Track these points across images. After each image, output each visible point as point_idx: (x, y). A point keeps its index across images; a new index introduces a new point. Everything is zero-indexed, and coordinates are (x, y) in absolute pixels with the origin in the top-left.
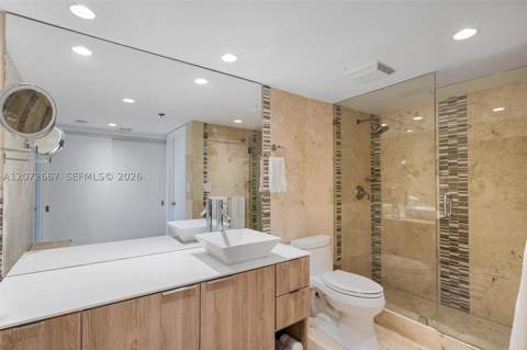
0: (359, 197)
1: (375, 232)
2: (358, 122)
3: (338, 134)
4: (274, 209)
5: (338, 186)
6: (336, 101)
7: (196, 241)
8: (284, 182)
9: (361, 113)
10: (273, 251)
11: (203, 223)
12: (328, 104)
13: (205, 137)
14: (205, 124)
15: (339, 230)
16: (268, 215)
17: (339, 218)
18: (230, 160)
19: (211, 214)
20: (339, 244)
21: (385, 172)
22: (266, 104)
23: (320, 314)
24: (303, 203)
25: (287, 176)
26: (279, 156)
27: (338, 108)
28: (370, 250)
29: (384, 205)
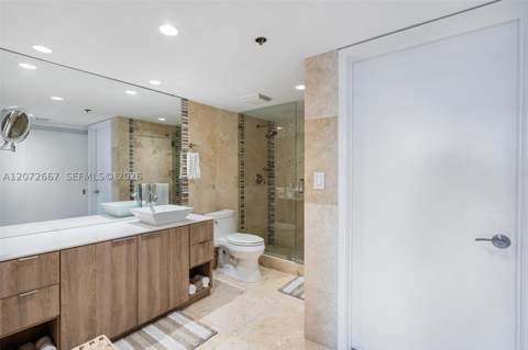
0: (259, 182)
1: (270, 208)
2: (258, 126)
3: (242, 136)
4: (191, 191)
5: (242, 174)
6: (240, 111)
7: (132, 215)
8: (198, 171)
9: (260, 120)
10: (188, 217)
11: (135, 202)
12: (234, 113)
13: (131, 131)
14: (131, 120)
15: (242, 206)
16: (187, 195)
17: (243, 198)
18: (154, 152)
19: (141, 195)
20: (243, 217)
21: (278, 163)
22: (185, 113)
23: (227, 265)
24: (214, 187)
25: (201, 166)
26: (194, 151)
27: (242, 116)
28: (267, 220)
29: (278, 189)
